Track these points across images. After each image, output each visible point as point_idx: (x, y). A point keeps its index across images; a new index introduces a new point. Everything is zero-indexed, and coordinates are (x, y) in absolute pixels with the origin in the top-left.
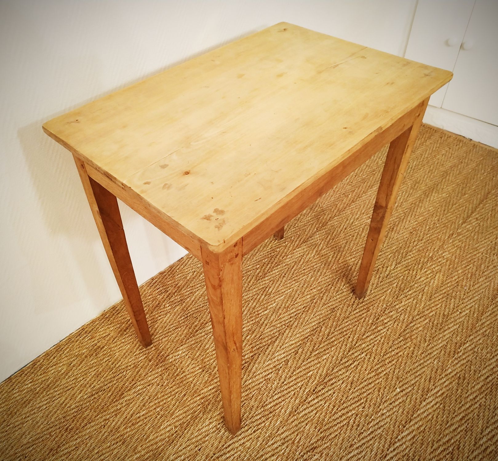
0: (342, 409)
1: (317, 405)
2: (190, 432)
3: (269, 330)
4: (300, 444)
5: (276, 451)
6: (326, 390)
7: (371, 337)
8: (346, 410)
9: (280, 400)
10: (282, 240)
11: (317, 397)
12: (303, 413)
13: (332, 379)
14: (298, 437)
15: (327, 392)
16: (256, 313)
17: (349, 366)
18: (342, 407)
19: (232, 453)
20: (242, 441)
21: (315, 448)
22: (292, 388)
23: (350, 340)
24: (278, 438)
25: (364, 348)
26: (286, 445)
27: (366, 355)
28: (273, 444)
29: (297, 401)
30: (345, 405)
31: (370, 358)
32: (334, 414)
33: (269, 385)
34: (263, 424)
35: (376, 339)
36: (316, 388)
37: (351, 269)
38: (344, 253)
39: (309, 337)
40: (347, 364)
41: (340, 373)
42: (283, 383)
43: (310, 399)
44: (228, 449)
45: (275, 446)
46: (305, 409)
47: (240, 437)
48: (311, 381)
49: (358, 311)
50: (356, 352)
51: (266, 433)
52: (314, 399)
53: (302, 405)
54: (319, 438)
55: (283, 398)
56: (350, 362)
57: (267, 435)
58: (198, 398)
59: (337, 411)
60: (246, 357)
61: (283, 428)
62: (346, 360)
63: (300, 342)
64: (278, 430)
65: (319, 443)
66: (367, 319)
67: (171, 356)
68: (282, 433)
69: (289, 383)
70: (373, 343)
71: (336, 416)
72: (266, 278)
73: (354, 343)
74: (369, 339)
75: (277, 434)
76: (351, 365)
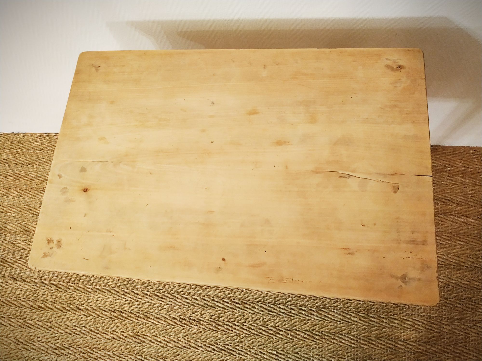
0: (234, 324)
1: (226, 307)
4: (195, 313)
5: (182, 302)
6: (240, 306)
7: (304, 312)
8: (235, 327)
11: (231, 304)
12: (215, 303)
13: (250, 305)
14: (198, 309)
15: (239, 308)
17: (268, 310)
18: (235, 323)
21: (200, 323)
23: (290, 299)
24: (190, 299)
25: (291, 312)
26: (190, 305)
27: (285, 317)
28: (185, 298)
29: (219, 294)
30: (239, 324)
31: (285, 321)
32: (228, 322)
35: (305, 317)
36: (237, 299)
40: (269, 308)
41: (259, 308)
43: (227, 301)
45: (185, 300)
46: (218, 302)
48: (239, 293)
50: (283, 309)
51: (188, 290)
52: (228, 303)
53: (219, 298)
54: (207, 321)
56: (272, 310)
57: (188, 291)
59: (231, 322)
61: (198, 297)
62: (272, 306)
64: (194, 295)
65: (204, 323)
66: (318, 301)
68: (195, 299)
70: (300, 316)
71: (228, 323)
73: (290, 303)
74: (301, 311)
75: (192, 296)
76: (270, 311)
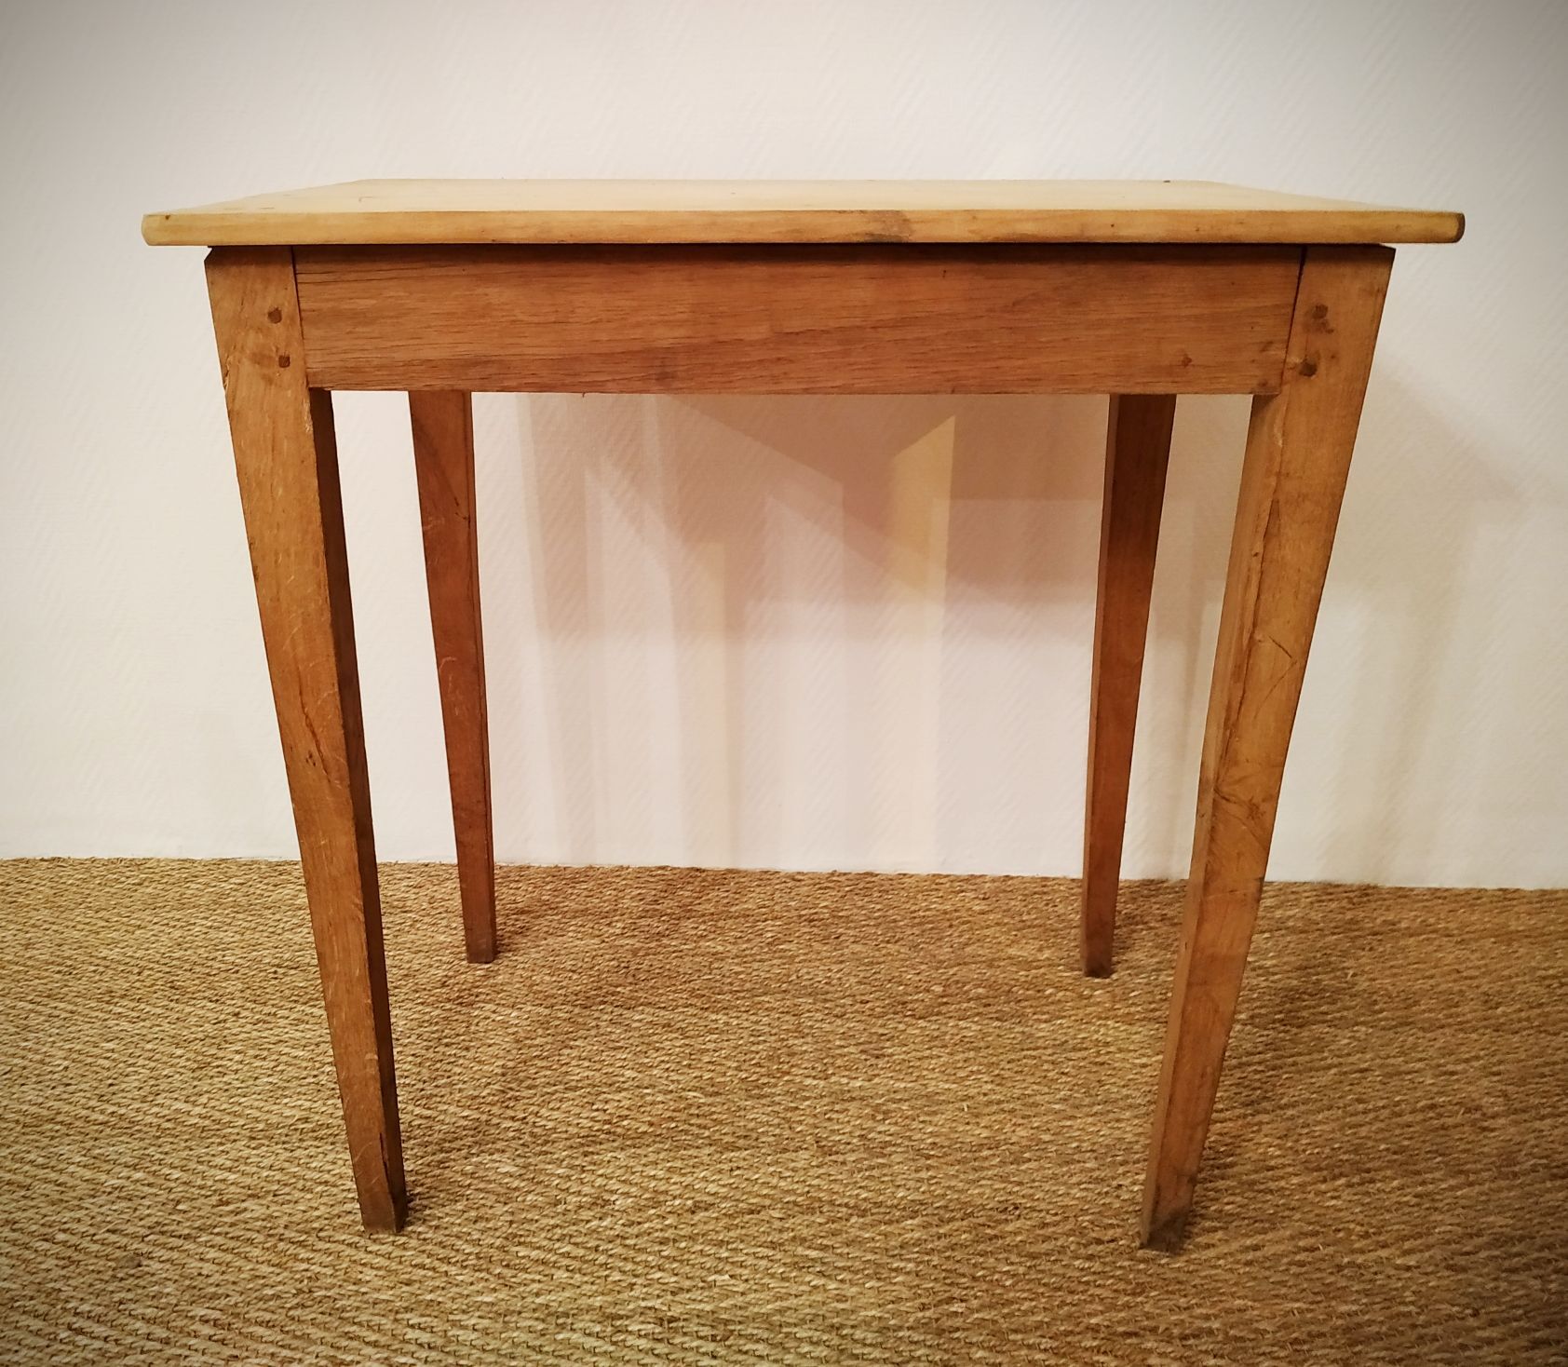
2: (312, 1151)
3: (765, 1119)
6: (708, 1348)
9: (565, 1262)
10: (1097, 980)
13: (760, 1341)
16: (786, 1067)
19: (318, 1257)
20: (367, 1258)
22: (629, 1266)
24: (440, 1327)
28: (411, 1325)
33: (585, 1215)
34: (453, 1270)
36: (687, 1320)
37: (1232, 1165)
38: (1265, 1118)
39: (844, 1210)
42: (624, 1238)
43: (633, 1327)
44: (321, 1245)
46: (589, 1334)
47: (374, 1248)
49: (1097, 1266)
55: (575, 1264)
58: (418, 1111)
60: (625, 1123)
61: (481, 1318)
63: (800, 1199)
66: (1097, 1308)
67: (488, 1006)
69: (641, 1250)
72: (922, 1023)
